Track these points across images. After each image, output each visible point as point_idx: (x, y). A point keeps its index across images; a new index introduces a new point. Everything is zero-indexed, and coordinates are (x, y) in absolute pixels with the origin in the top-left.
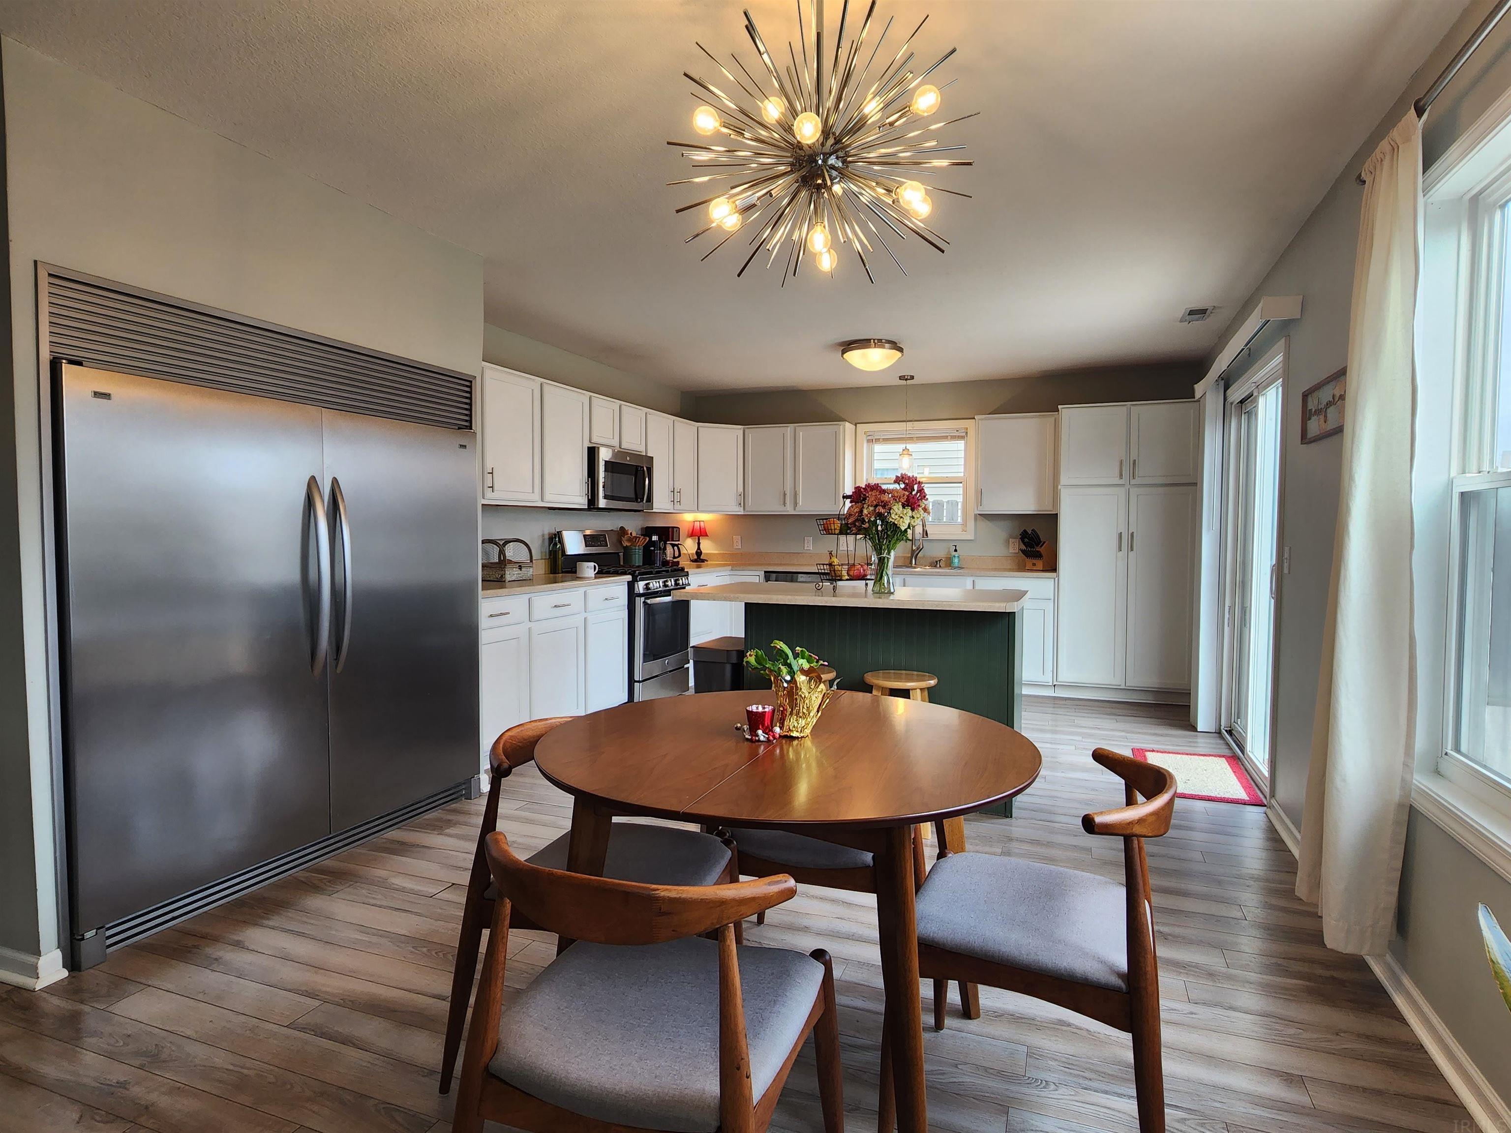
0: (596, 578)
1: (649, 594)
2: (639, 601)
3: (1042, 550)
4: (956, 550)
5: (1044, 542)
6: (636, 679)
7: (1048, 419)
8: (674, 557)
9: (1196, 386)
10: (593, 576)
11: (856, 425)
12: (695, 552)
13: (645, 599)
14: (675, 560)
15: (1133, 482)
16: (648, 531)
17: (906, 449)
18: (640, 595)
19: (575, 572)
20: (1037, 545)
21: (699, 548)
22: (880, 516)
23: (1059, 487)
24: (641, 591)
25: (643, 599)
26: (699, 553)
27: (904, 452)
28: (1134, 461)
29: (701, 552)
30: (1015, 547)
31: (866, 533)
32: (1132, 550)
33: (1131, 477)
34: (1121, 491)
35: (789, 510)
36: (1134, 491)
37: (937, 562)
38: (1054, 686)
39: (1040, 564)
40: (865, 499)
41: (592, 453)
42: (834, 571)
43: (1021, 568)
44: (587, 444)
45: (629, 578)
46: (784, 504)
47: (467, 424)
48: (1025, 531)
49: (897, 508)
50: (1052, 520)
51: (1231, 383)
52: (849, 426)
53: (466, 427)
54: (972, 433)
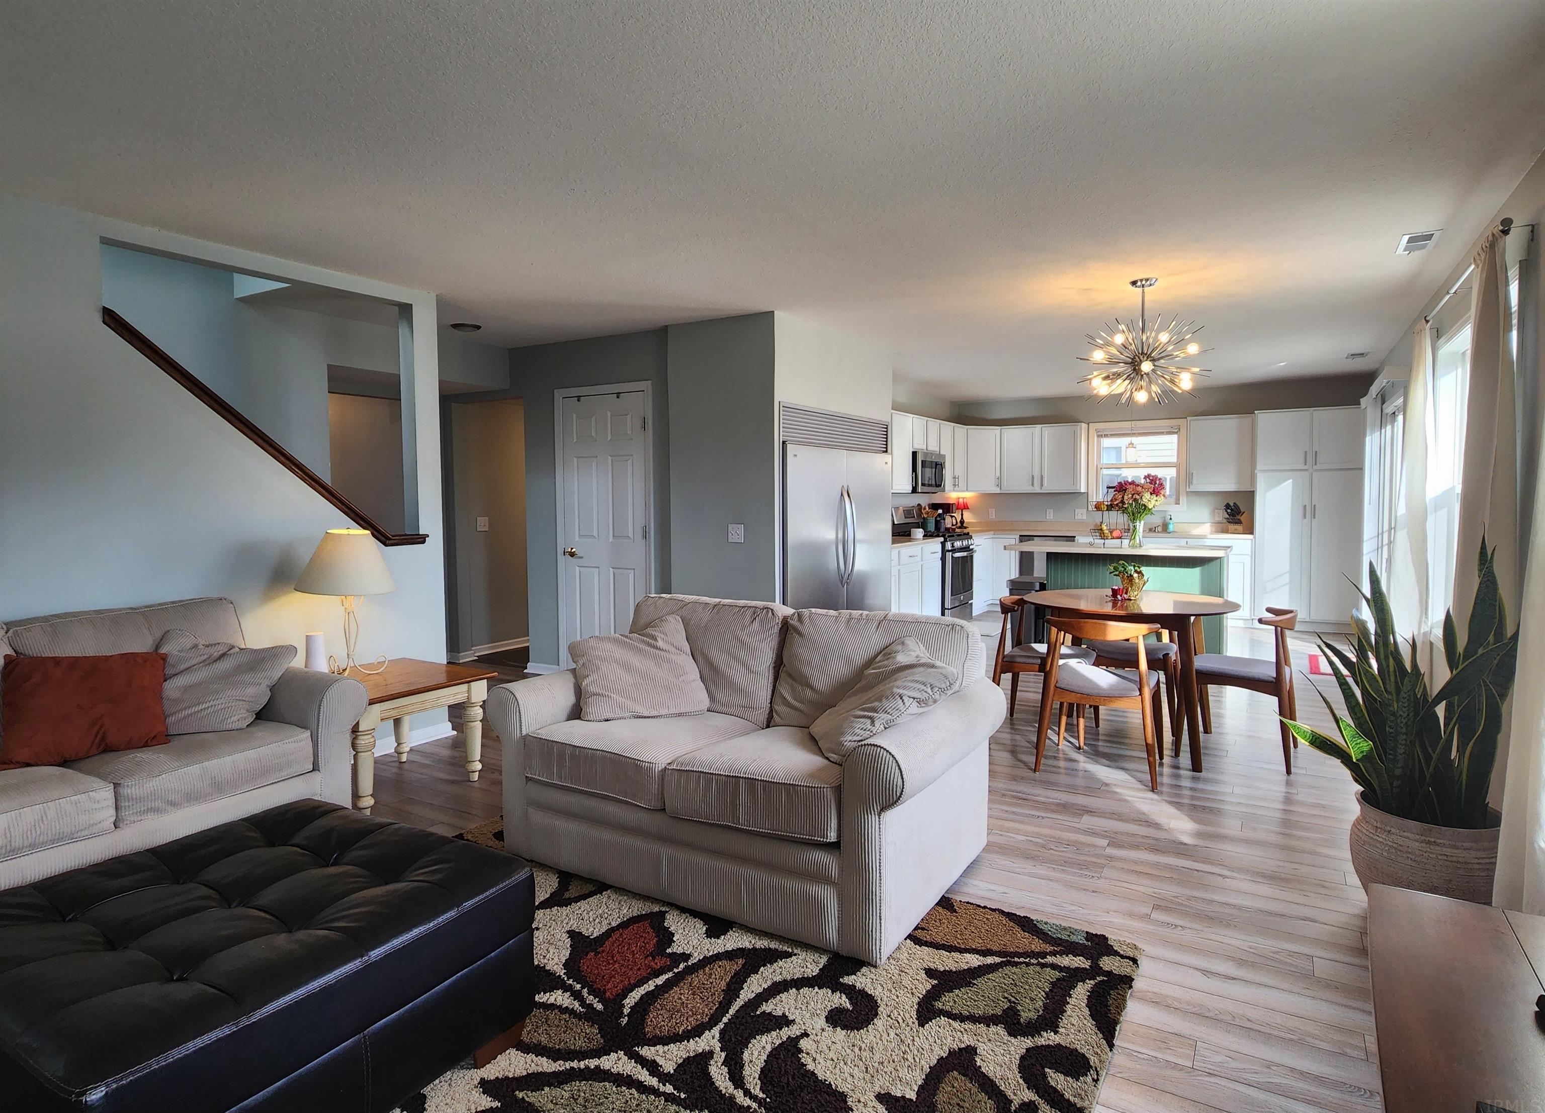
0: (923, 539)
1: (954, 550)
2: (949, 555)
3: (1242, 518)
4: (1171, 519)
5: (1244, 512)
6: (946, 607)
7: (1246, 420)
8: (953, 525)
9: (1361, 399)
10: (922, 537)
11: (1088, 424)
13: (953, 553)
14: (953, 527)
15: (1315, 467)
16: (935, 507)
17: (1131, 444)
18: (949, 551)
19: (910, 536)
20: (1238, 515)
21: (962, 518)
22: (1135, 500)
23: (1256, 471)
24: (950, 549)
25: (951, 553)
27: (1130, 446)
28: (1316, 452)
30: (1222, 515)
31: (1125, 511)
32: (1314, 518)
33: (1314, 463)
34: (1307, 474)
35: (1037, 489)
36: (1316, 475)
37: (1155, 528)
38: (1252, 620)
39: (1239, 527)
40: (1125, 490)
41: (914, 454)
42: (1103, 533)
43: (1225, 531)
44: (912, 450)
45: (942, 539)
46: (1033, 485)
47: (885, 449)
48: (1228, 504)
49: (1147, 496)
50: (1250, 496)
51: (1386, 399)
52: (1084, 426)
53: (884, 452)
54: (1183, 430)
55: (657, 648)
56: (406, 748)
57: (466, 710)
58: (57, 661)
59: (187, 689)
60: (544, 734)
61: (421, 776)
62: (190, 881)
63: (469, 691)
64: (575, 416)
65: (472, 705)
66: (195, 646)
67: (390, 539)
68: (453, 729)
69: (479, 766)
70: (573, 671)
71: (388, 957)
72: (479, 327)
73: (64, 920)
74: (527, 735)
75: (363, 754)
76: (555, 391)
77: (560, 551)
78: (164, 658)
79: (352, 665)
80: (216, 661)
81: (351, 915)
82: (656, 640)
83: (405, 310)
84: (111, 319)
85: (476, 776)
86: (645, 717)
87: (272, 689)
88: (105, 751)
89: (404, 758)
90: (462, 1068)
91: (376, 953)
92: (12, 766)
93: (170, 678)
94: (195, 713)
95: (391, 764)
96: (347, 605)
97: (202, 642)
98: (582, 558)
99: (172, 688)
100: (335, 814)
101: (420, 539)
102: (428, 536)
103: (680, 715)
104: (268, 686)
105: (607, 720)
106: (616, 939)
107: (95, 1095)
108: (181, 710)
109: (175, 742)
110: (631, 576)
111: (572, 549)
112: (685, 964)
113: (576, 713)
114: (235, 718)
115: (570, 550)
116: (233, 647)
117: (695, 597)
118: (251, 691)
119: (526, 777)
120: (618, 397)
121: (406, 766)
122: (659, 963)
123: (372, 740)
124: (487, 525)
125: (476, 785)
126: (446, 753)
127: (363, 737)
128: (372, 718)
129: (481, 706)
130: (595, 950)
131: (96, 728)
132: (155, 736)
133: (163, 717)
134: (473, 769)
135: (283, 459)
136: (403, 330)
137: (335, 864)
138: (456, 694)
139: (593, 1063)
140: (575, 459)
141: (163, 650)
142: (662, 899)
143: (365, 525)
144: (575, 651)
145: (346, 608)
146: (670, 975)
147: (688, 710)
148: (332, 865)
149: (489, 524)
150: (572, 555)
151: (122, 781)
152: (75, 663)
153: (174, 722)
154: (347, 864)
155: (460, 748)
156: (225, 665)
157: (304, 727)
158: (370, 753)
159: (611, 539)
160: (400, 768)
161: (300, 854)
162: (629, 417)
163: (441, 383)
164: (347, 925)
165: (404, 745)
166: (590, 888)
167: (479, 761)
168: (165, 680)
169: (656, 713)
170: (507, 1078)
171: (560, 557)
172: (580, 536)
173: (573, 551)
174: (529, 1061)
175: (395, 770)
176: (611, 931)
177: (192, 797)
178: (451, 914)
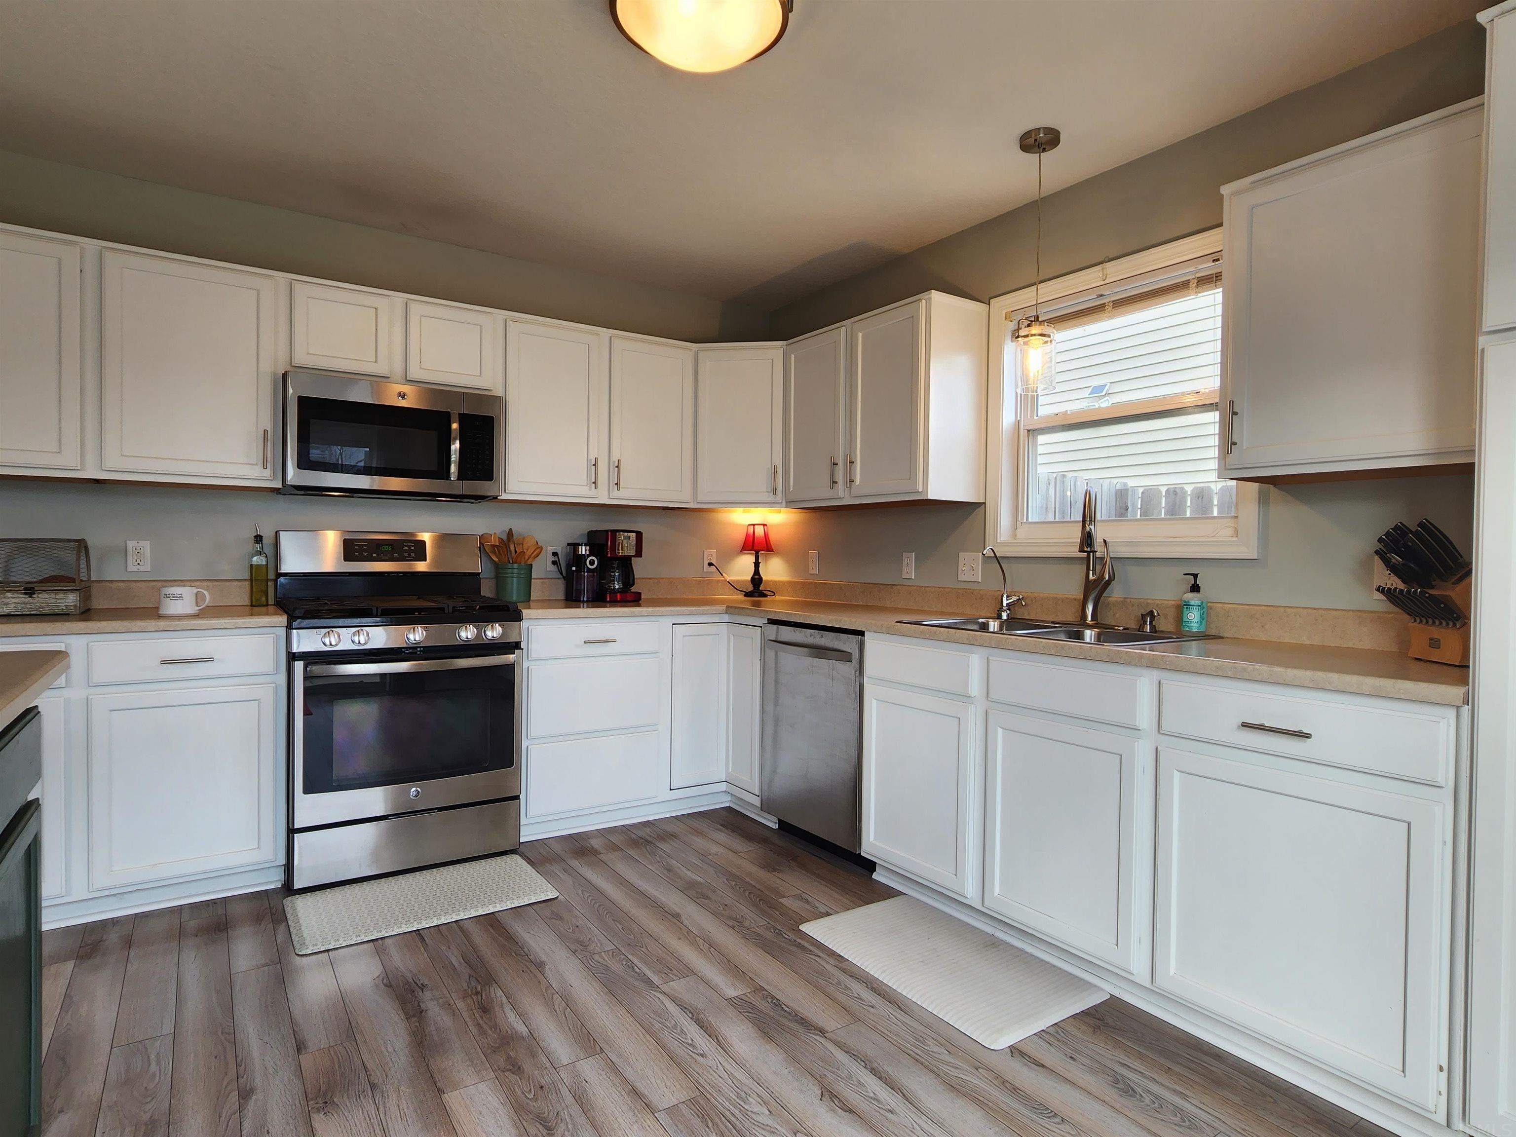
4: (1196, 588)
11: (988, 303)
12: (749, 578)
21: (757, 571)
26: (757, 580)
29: (761, 579)
35: (843, 496)
46: (834, 484)
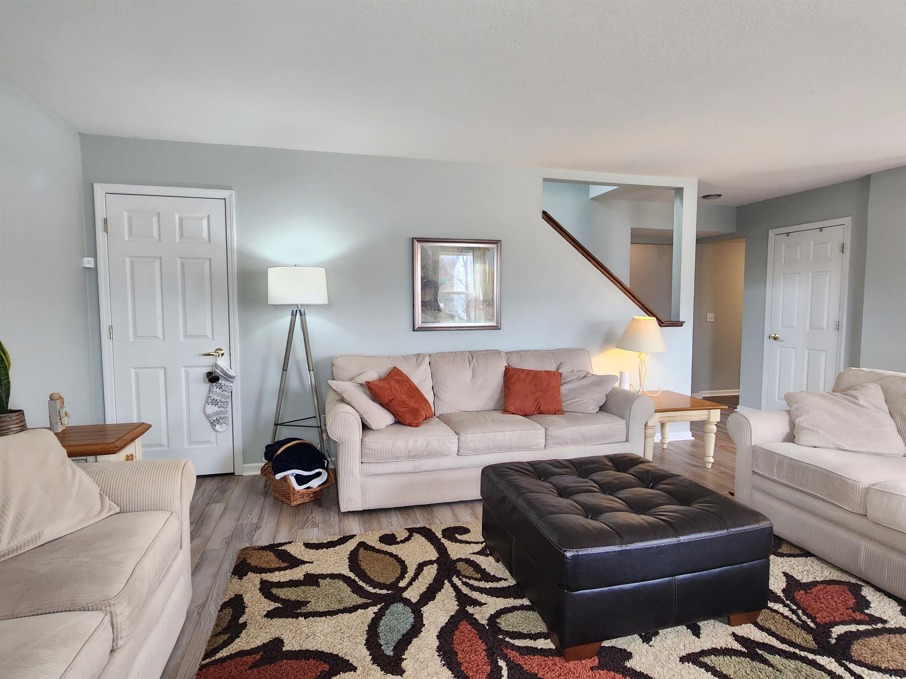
55: (858, 405)
56: (667, 441)
57: (706, 425)
58: (523, 371)
59: (570, 390)
60: (767, 447)
61: (676, 458)
62: (586, 478)
63: (709, 414)
64: (784, 246)
65: (710, 423)
66: (573, 371)
67: (663, 323)
68: (692, 436)
69: (712, 460)
70: (789, 412)
71: (689, 543)
72: (720, 196)
73: (540, 480)
74: (755, 446)
75: (648, 438)
76: (770, 231)
77: (766, 335)
78: (560, 374)
79: (642, 390)
80: (582, 379)
81: (668, 515)
82: (857, 399)
83: (679, 191)
84: (547, 217)
85: (709, 466)
86: (846, 450)
87: (607, 396)
88: (539, 413)
89: (665, 446)
90: (720, 621)
91: (683, 539)
92: (508, 413)
93: (563, 384)
94: (574, 402)
95: (658, 448)
96: (641, 358)
97: (576, 369)
98: (783, 341)
99: (564, 389)
100: (647, 464)
101: (679, 324)
102: (685, 322)
103: (877, 454)
104: (605, 394)
105: (815, 447)
106: (821, 589)
107: (569, 554)
108: (568, 400)
109: (566, 414)
110: (823, 356)
111: (775, 335)
112: (883, 625)
113: (791, 438)
114: (591, 408)
115: (774, 335)
116: (589, 373)
117: (894, 372)
118: (597, 396)
119: (753, 471)
120: (821, 231)
121: (665, 451)
122: (858, 616)
123: (654, 432)
124: (713, 318)
125: (710, 471)
126: (688, 448)
127: (649, 429)
128: (655, 420)
129: (715, 425)
130: (805, 590)
131: (537, 402)
132: (559, 410)
133: (560, 402)
134: (709, 461)
135: (612, 279)
136: (677, 203)
137: (652, 488)
138: (698, 415)
139: (811, 656)
140: (782, 275)
141: (560, 371)
142: (859, 576)
143: (651, 315)
144: (789, 399)
145: (640, 360)
146: (869, 627)
147: (885, 451)
148: (650, 488)
149: (715, 318)
150: (775, 339)
151: (548, 428)
152: (529, 372)
153: (565, 405)
154: (658, 490)
155: (698, 447)
156: (585, 382)
157: (622, 417)
158: (652, 439)
159: (808, 330)
160: (663, 451)
161: (634, 479)
162: (829, 245)
163: (697, 232)
164: (668, 519)
165: (666, 439)
166: (798, 552)
167: (713, 457)
168: (561, 385)
169: (857, 449)
170: (749, 639)
171: (767, 341)
172: (783, 327)
173: (776, 336)
174: (764, 636)
175: (660, 452)
176: (815, 584)
177: (574, 442)
178: (724, 532)
